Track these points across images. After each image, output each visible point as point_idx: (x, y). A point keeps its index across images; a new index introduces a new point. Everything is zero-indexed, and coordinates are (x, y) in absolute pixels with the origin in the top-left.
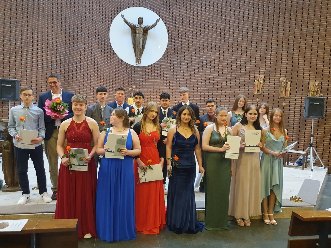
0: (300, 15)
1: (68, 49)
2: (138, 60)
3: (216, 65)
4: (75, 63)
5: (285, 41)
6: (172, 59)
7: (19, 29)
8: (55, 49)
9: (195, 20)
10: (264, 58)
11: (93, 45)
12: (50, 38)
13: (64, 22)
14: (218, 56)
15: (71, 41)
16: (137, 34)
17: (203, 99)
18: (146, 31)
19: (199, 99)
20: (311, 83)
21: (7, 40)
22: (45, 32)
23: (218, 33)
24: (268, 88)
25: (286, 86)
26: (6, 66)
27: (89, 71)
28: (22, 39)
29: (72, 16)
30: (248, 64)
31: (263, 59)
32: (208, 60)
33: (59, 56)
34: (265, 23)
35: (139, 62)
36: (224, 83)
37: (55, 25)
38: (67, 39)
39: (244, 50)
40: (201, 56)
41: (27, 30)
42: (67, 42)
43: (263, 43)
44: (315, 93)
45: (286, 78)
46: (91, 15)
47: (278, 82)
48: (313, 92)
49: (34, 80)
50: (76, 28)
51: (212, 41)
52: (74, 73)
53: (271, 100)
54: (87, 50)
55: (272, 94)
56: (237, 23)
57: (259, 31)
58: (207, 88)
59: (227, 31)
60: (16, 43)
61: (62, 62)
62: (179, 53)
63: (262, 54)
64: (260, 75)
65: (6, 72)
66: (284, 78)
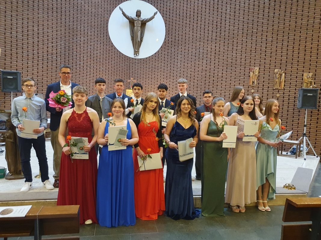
0: (294, 8)
1: (68, 41)
2: (136, 52)
3: (213, 57)
4: (74, 55)
5: (280, 33)
6: (169, 51)
7: (20, 22)
8: (55, 42)
9: (192, 14)
10: (259, 50)
11: (93, 37)
12: (50, 31)
13: (64, 15)
14: (214, 48)
15: (71, 33)
16: (135, 27)
17: (199, 91)
18: (144, 23)
19: (196, 91)
20: (305, 74)
21: (9, 33)
22: (45, 24)
23: (215, 26)
24: (262, 80)
25: (281, 78)
26: (8, 59)
27: (89, 63)
28: (23, 32)
29: (71, 9)
30: (243, 56)
31: (259, 52)
32: (205, 53)
33: (59, 48)
34: (261, 16)
35: (138, 54)
36: (220, 75)
37: (55, 17)
38: (67, 32)
39: (240, 42)
40: (197, 48)
41: (28, 23)
42: (67, 34)
43: (258, 35)
44: (309, 85)
45: (280, 70)
46: (90, 8)
47: (273, 74)
48: (307, 83)
49: (34, 72)
50: (75, 21)
51: (208, 34)
52: (74, 65)
53: (266, 91)
54: (86, 43)
55: (267, 86)
56: (233, 16)
57: (255, 24)
58: (203, 79)
59: (223, 24)
60: (17, 36)
61: (62, 54)
62: (176, 46)
63: (258, 47)
64: (255, 67)
65: (8, 64)
66: (279, 70)
